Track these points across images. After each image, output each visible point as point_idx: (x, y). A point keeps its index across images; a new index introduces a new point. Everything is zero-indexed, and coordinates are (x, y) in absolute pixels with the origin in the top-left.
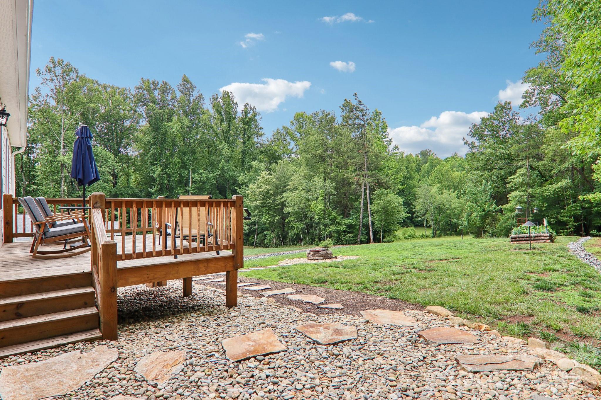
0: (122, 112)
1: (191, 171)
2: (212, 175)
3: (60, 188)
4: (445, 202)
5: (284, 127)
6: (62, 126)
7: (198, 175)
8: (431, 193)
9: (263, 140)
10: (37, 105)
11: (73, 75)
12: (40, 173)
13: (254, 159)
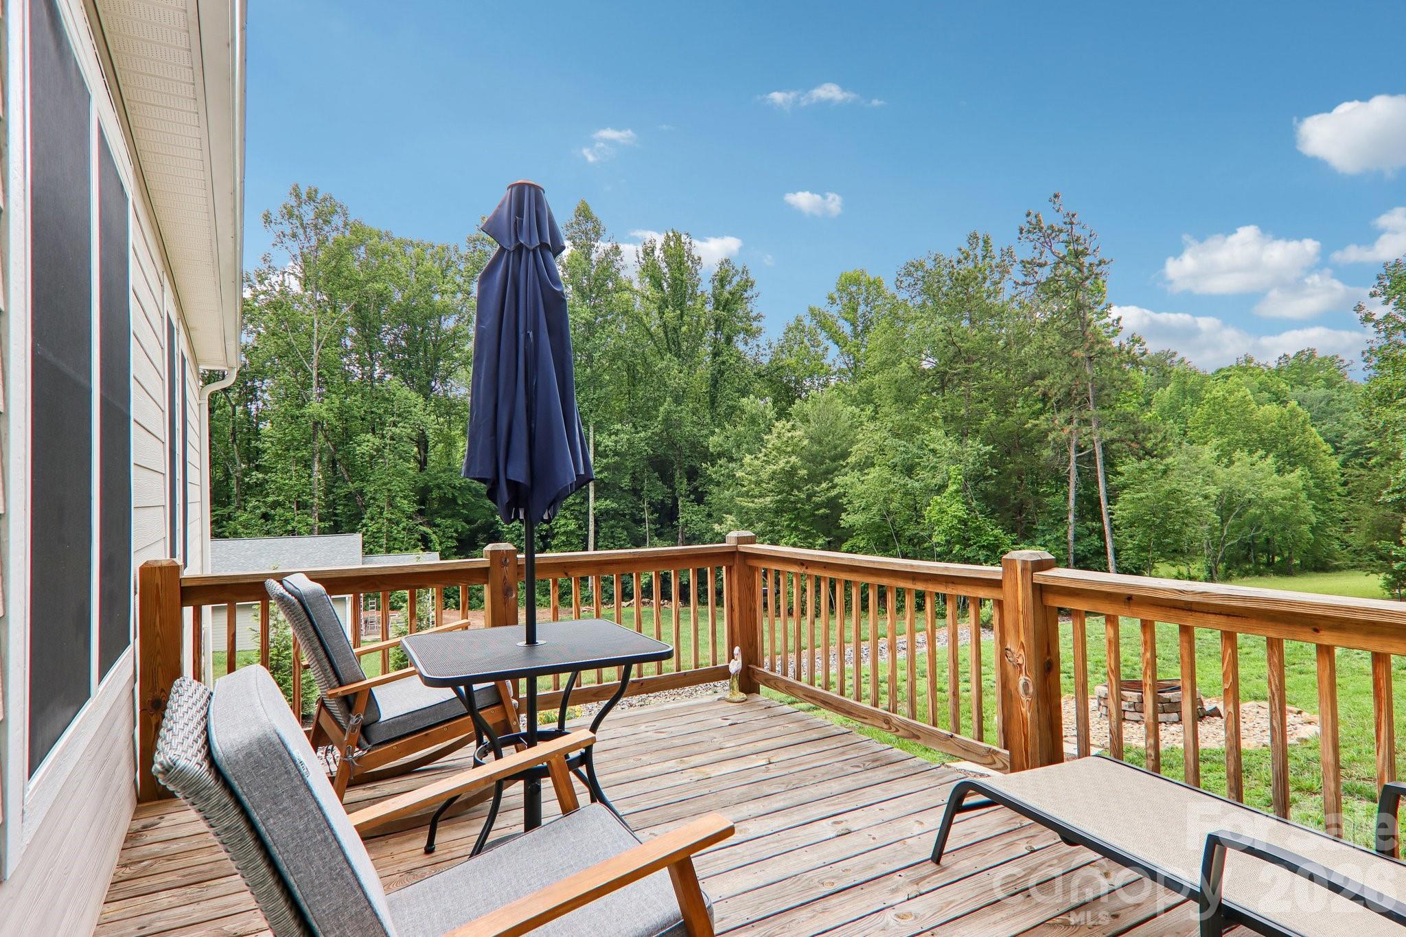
0: (437, 298)
1: (591, 428)
2: (642, 435)
3: (310, 476)
4: (1244, 485)
5: (812, 311)
6: (315, 336)
7: (610, 435)
8: (1200, 463)
9: (758, 346)
10: (264, 293)
11: (337, 220)
12: (269, 445)
13: (744, 393)
